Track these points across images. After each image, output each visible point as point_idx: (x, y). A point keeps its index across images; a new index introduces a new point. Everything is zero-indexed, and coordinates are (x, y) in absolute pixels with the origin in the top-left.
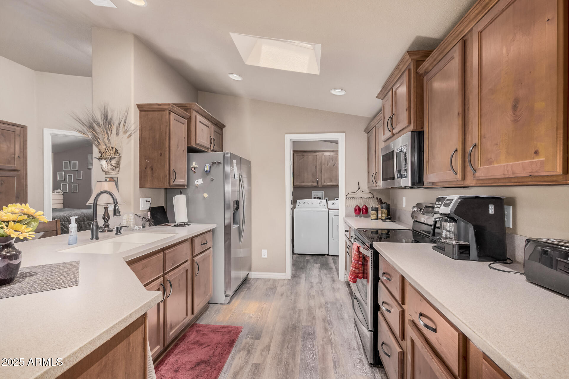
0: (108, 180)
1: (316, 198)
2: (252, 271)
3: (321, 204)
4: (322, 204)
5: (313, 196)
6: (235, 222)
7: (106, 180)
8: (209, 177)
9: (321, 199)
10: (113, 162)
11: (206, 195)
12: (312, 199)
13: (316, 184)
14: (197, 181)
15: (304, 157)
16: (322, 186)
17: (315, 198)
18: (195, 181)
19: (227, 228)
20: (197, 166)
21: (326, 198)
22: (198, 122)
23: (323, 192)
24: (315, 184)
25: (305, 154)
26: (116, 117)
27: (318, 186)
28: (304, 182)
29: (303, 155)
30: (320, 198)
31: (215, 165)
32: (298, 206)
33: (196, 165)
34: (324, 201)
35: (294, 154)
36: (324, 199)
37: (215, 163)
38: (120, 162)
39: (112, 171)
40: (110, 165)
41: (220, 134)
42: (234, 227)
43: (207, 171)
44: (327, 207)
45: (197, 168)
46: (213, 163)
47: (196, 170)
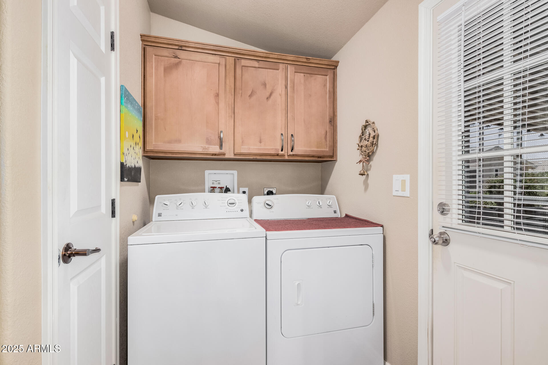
1: (216, 190)
3: (232, 208)
4: (236, 208)
5: (208, 185)
9: (229, 191)
12: (204, 191)
13: (217, 147)
15: (180, 62)
16: (235, 155)
17: (213, 189)
21: (242, 190)
23: (235, 172)
24: (215, 149)
25: (182, 54)
27: (224, 154)
28: (179, 141)
29: (176, 57)
30: (227, 190)
32: (160, 215)
34: (241, 199)
35: (144, 50)
36: (238, 192)
44: (251, 216)
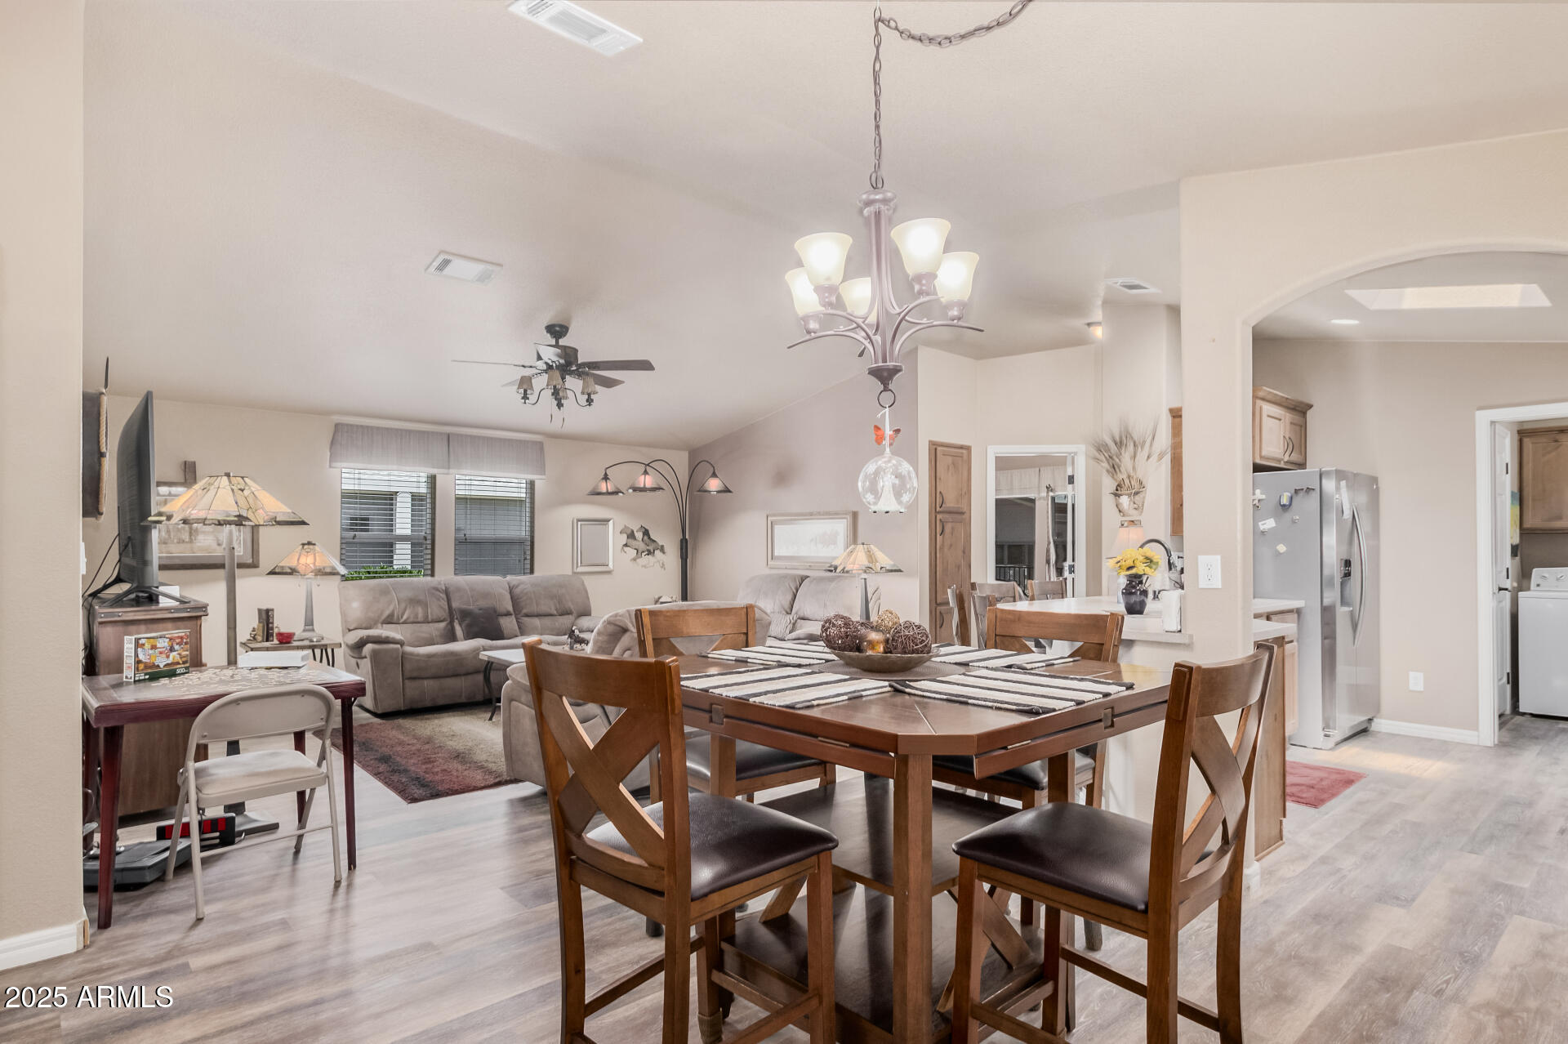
0: (1126, 524)
2: (1381, 718)
6: (1344, 602)
7: (1123, 525)
8: (1288, 516)
10: (1137, 497)
11: (1282, 548)
14: (1263, 522)
18: (1260, 523)
19: (1328, 613)
20: (1264, 497)
22: (1265, 418)
26: (1139, 429)
31: (1301, 494)
32: (1538, 585)
33: (1261, 494)
37: (1302, 489)
38: (1144, 498)
39: (1135, 512)
40: (1132, 503)
41: (1301, 426)
42: (1342, 612)
43: (1284, 506)
45: (1262, 500)
46: (1296, 491)
47: (1262, 503)
